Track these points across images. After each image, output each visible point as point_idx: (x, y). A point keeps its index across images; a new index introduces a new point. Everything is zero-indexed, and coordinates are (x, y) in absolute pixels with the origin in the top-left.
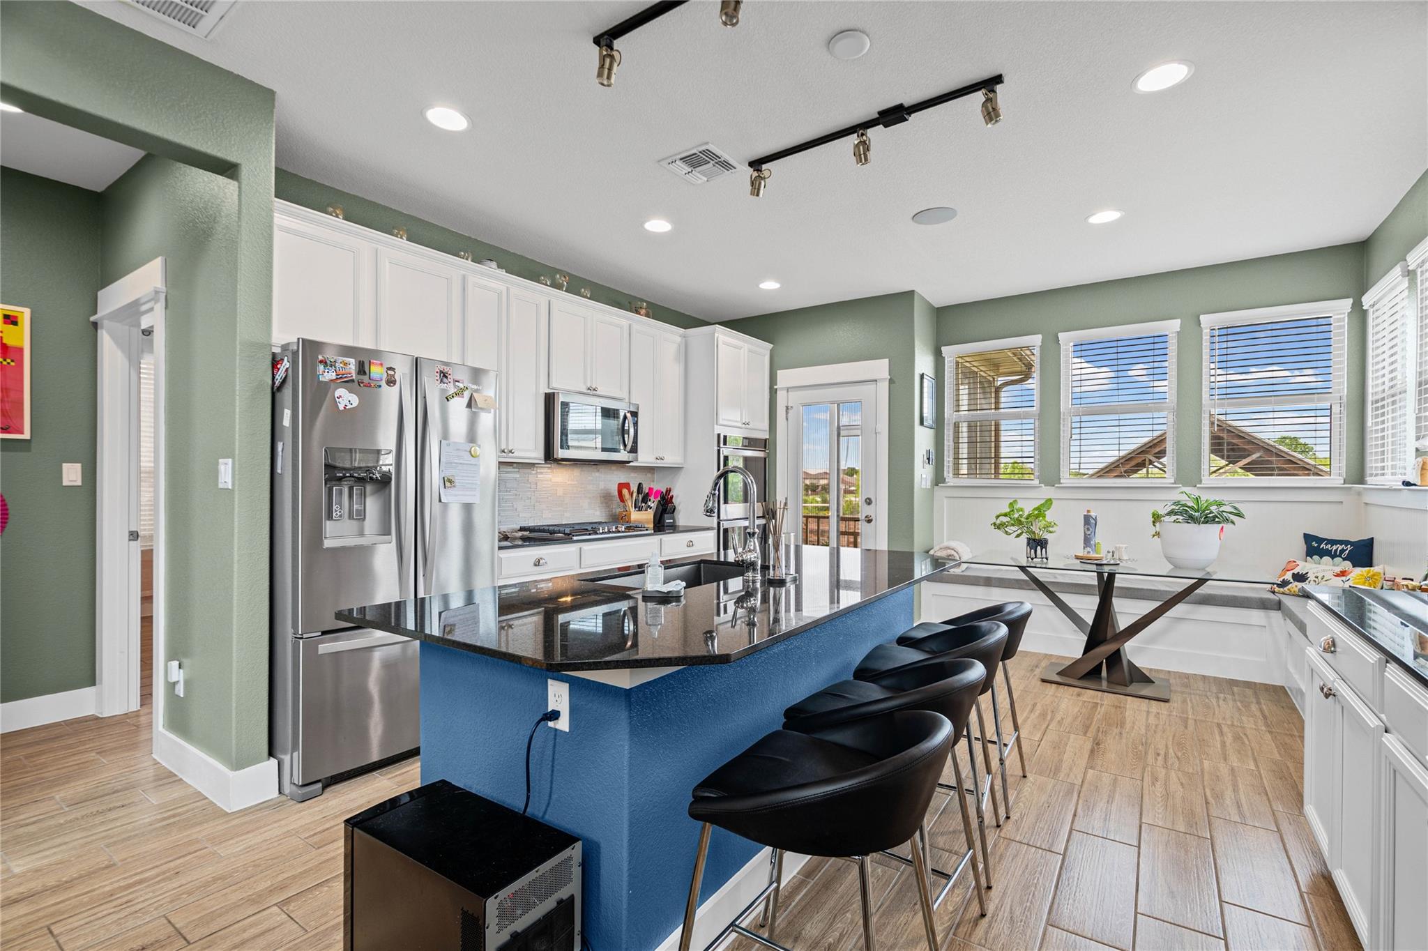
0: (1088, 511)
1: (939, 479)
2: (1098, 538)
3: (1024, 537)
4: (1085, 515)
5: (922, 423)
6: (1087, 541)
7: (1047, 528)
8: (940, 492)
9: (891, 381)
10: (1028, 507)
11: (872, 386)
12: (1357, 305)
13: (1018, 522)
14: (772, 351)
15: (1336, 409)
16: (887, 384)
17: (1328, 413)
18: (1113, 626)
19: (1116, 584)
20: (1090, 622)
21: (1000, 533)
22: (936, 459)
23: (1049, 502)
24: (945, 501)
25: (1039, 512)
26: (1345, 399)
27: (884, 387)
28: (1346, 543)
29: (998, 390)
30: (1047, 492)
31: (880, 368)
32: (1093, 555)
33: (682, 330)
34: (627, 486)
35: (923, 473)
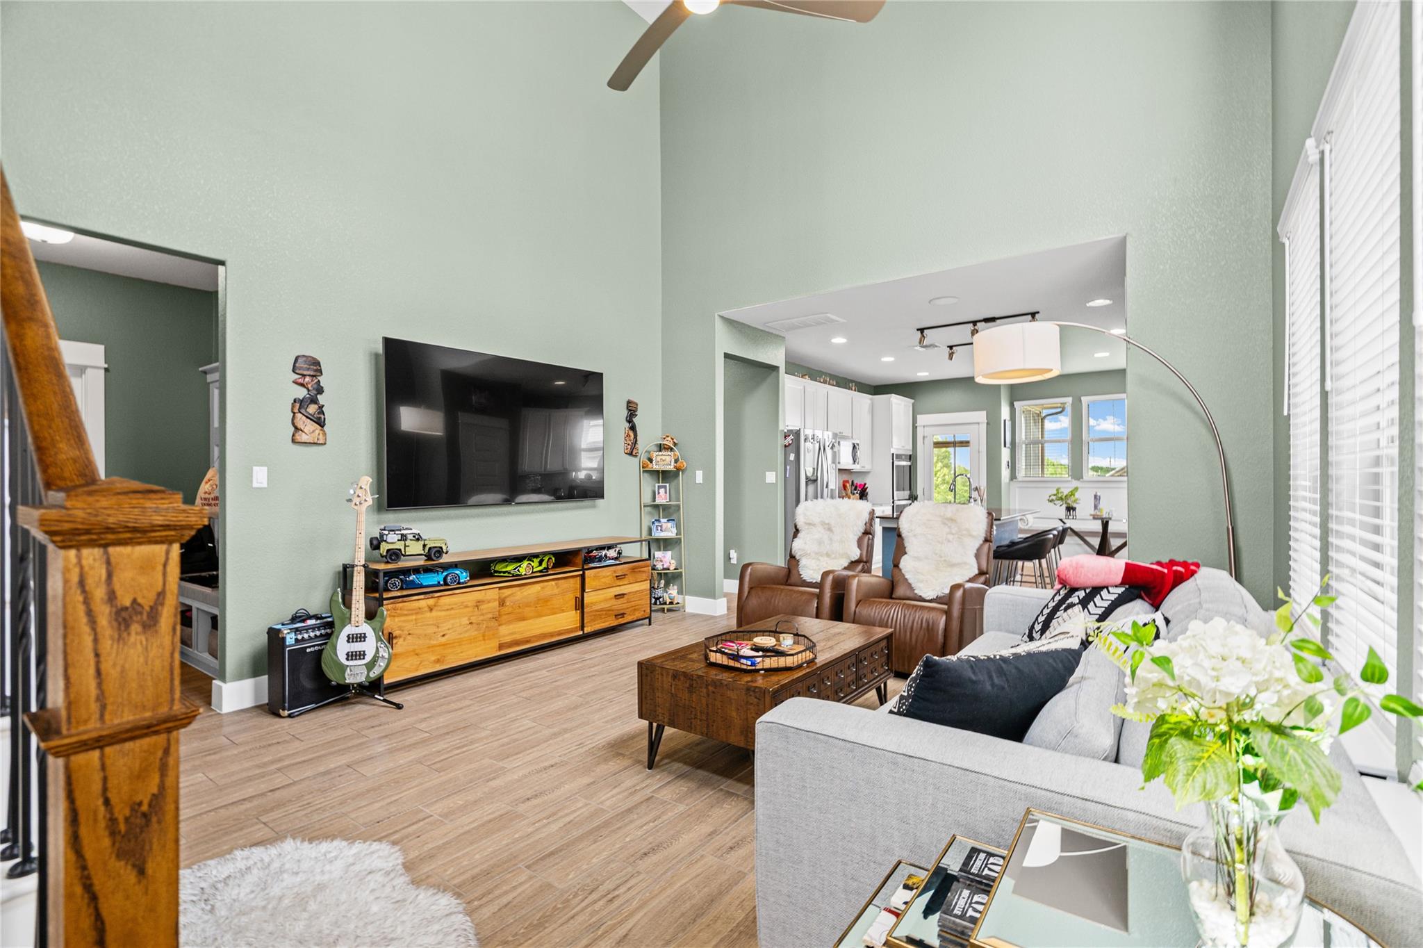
0: (1096, 493)
1: (1013, 477)
2: (1101, 506)
3: (1064, 506)
4: (1095, 495)
5: (1005, 446)
6: (1096, 507)
7: (1075, 501)
8: (1014, 485)
9: (988, 424)
10: (1066, 492)
11: (976, 426)
13: (1061, 499)
14: (913, 404)
16: (985, 425)
18: (1109, 549)
19: (1109, 531)
20: (1097, 547)
21: (1051, 504)
22: (1013, 466)
23: (1076, 489)
24: (1017, 490)
25: (1072, 493)
27: (984, 427)
29: (1043, 419)
30: (1075, 484)
31: (981, 416)
32: (1098, 513)
33: (870, 396)
34: (848, 482)
35: (1005, 473)
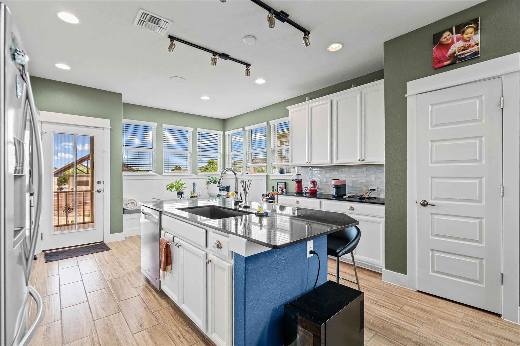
0: (194, 182)
4: (193, 183)
6: (194, 191)
7: (184, 188)
9: (111, 130)
11: (101, 130)
12: (224, 134)
13: (175, 187)
15: (219, 156)
17: (217, 157)
26: (221, 155)
27: (108, 132)
28: (225, 187)
30: (159, 177)
